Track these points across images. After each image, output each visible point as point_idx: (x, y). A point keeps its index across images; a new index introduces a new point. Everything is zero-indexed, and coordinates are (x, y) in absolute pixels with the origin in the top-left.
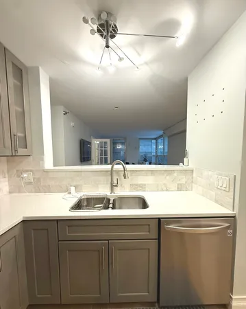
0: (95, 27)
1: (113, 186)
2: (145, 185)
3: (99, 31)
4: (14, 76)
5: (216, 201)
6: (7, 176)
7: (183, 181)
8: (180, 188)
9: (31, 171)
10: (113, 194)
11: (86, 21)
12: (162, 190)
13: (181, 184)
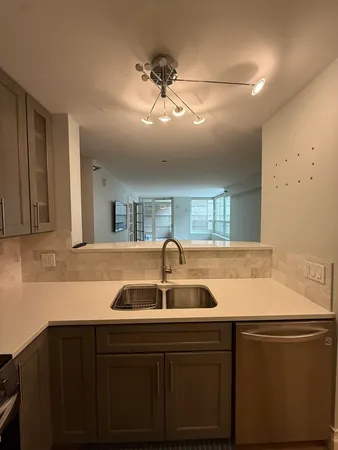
0: (148, 73)
1: (165, 273)
2: (208, 270)
3: (152, 76)
4: (36, 128)
5: (307, 295)
6: (20, 259)
7: (259, 265)
8: (255, 274)
9: (53, 252)
10: (165, 284)
11: (139, 68)
12: (231, 277)
13: (256, 269)
